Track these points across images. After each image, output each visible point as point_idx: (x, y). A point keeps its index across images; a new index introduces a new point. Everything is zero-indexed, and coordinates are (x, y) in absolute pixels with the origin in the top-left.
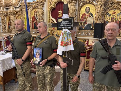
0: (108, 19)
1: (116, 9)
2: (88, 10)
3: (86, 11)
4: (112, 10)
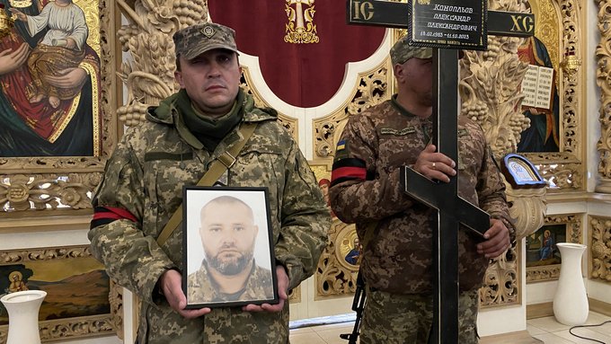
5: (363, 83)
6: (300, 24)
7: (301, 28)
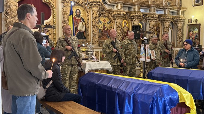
0: (100, 27)
1: (106, 17)
2: (79, 13)
4: (103, 18)
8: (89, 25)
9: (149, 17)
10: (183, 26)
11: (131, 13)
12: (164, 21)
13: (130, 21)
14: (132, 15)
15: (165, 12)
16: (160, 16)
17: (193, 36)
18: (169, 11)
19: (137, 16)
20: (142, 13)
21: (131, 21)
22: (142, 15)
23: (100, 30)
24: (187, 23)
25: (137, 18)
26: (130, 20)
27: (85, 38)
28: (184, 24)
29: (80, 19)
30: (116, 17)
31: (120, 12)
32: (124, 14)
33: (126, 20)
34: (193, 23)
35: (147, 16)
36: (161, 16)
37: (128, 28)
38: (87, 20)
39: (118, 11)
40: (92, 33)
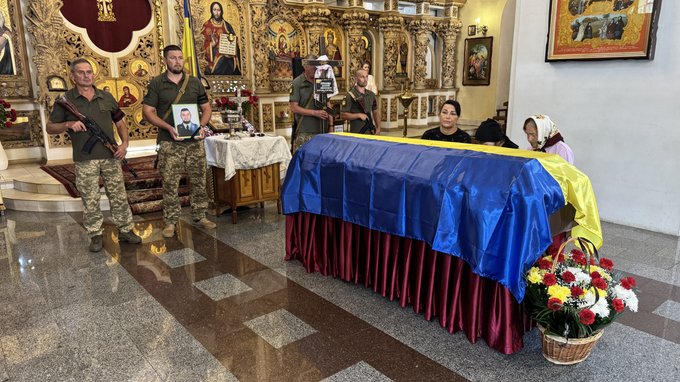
0: (271, 45)
1: (285, 20)
2: (219, 12)
3: (213, 16)
4: (277, 22)
5: (141, 41)
6: (106, 12)
7: (106, 13)
8: (246, 41)
9: (384, 22)
10: (456, 43)
11: (343, 12)
12: (417, 30)
13: (341, 32)
14: (345, 16)
15: (419, 10)
16: (407, 20)
17: (477, 65)
18: (427, 9)
19: (358, 18)
20: (368, 12)
21: (344, 30)
22: (367, 16)
23: (271, 53)
24: (465, 35)
25: (357, 24)
26: (340, 29)
27: (237, 73)
28: (458, 38)
29: (223, 28)
30: (309, 21)
31: (317, 8)
32: (327, 14)
33: (333, 28)
34: (477, 36)
35: (380, 20)
36: (411, 19)
37: (338, 49)
38: (239, 29)
39: (312, 7)
40: (252, 60)
